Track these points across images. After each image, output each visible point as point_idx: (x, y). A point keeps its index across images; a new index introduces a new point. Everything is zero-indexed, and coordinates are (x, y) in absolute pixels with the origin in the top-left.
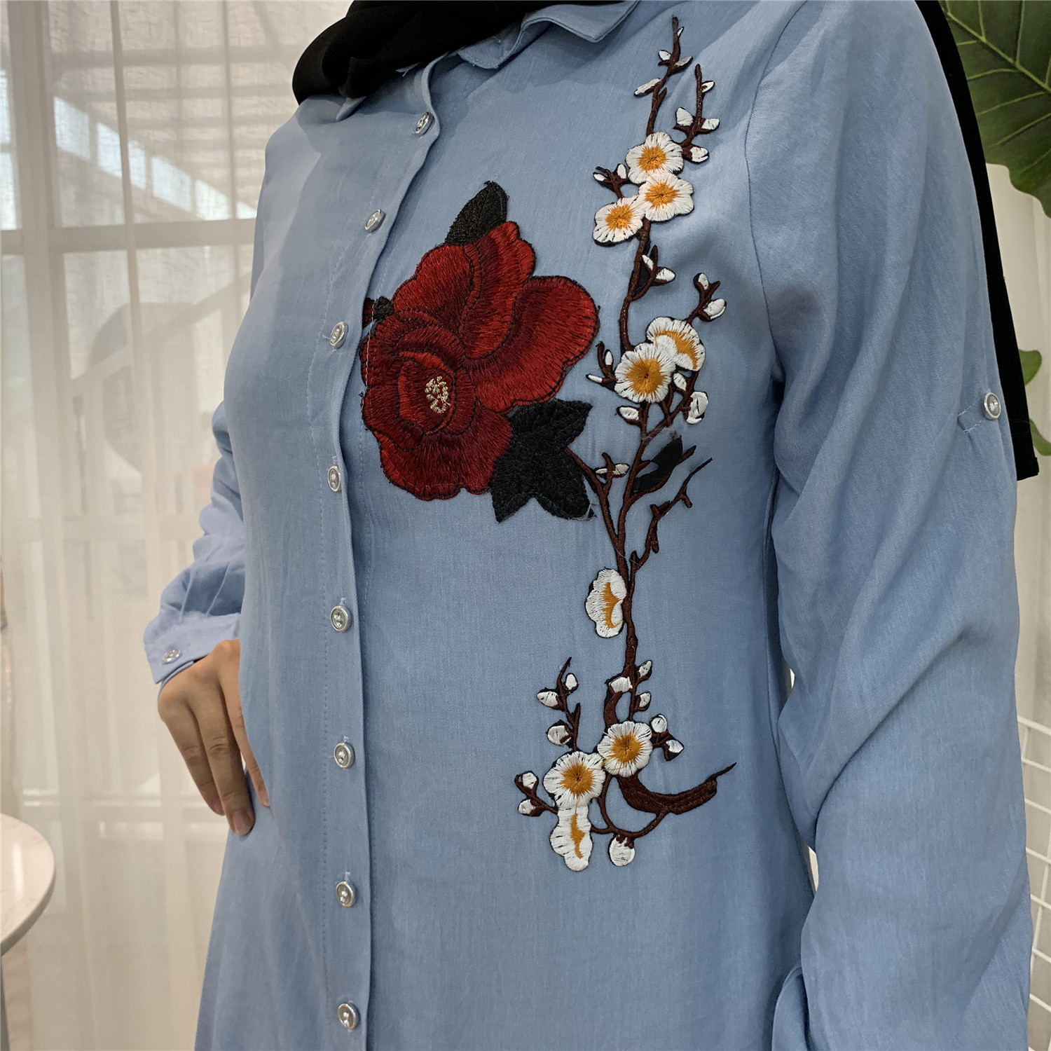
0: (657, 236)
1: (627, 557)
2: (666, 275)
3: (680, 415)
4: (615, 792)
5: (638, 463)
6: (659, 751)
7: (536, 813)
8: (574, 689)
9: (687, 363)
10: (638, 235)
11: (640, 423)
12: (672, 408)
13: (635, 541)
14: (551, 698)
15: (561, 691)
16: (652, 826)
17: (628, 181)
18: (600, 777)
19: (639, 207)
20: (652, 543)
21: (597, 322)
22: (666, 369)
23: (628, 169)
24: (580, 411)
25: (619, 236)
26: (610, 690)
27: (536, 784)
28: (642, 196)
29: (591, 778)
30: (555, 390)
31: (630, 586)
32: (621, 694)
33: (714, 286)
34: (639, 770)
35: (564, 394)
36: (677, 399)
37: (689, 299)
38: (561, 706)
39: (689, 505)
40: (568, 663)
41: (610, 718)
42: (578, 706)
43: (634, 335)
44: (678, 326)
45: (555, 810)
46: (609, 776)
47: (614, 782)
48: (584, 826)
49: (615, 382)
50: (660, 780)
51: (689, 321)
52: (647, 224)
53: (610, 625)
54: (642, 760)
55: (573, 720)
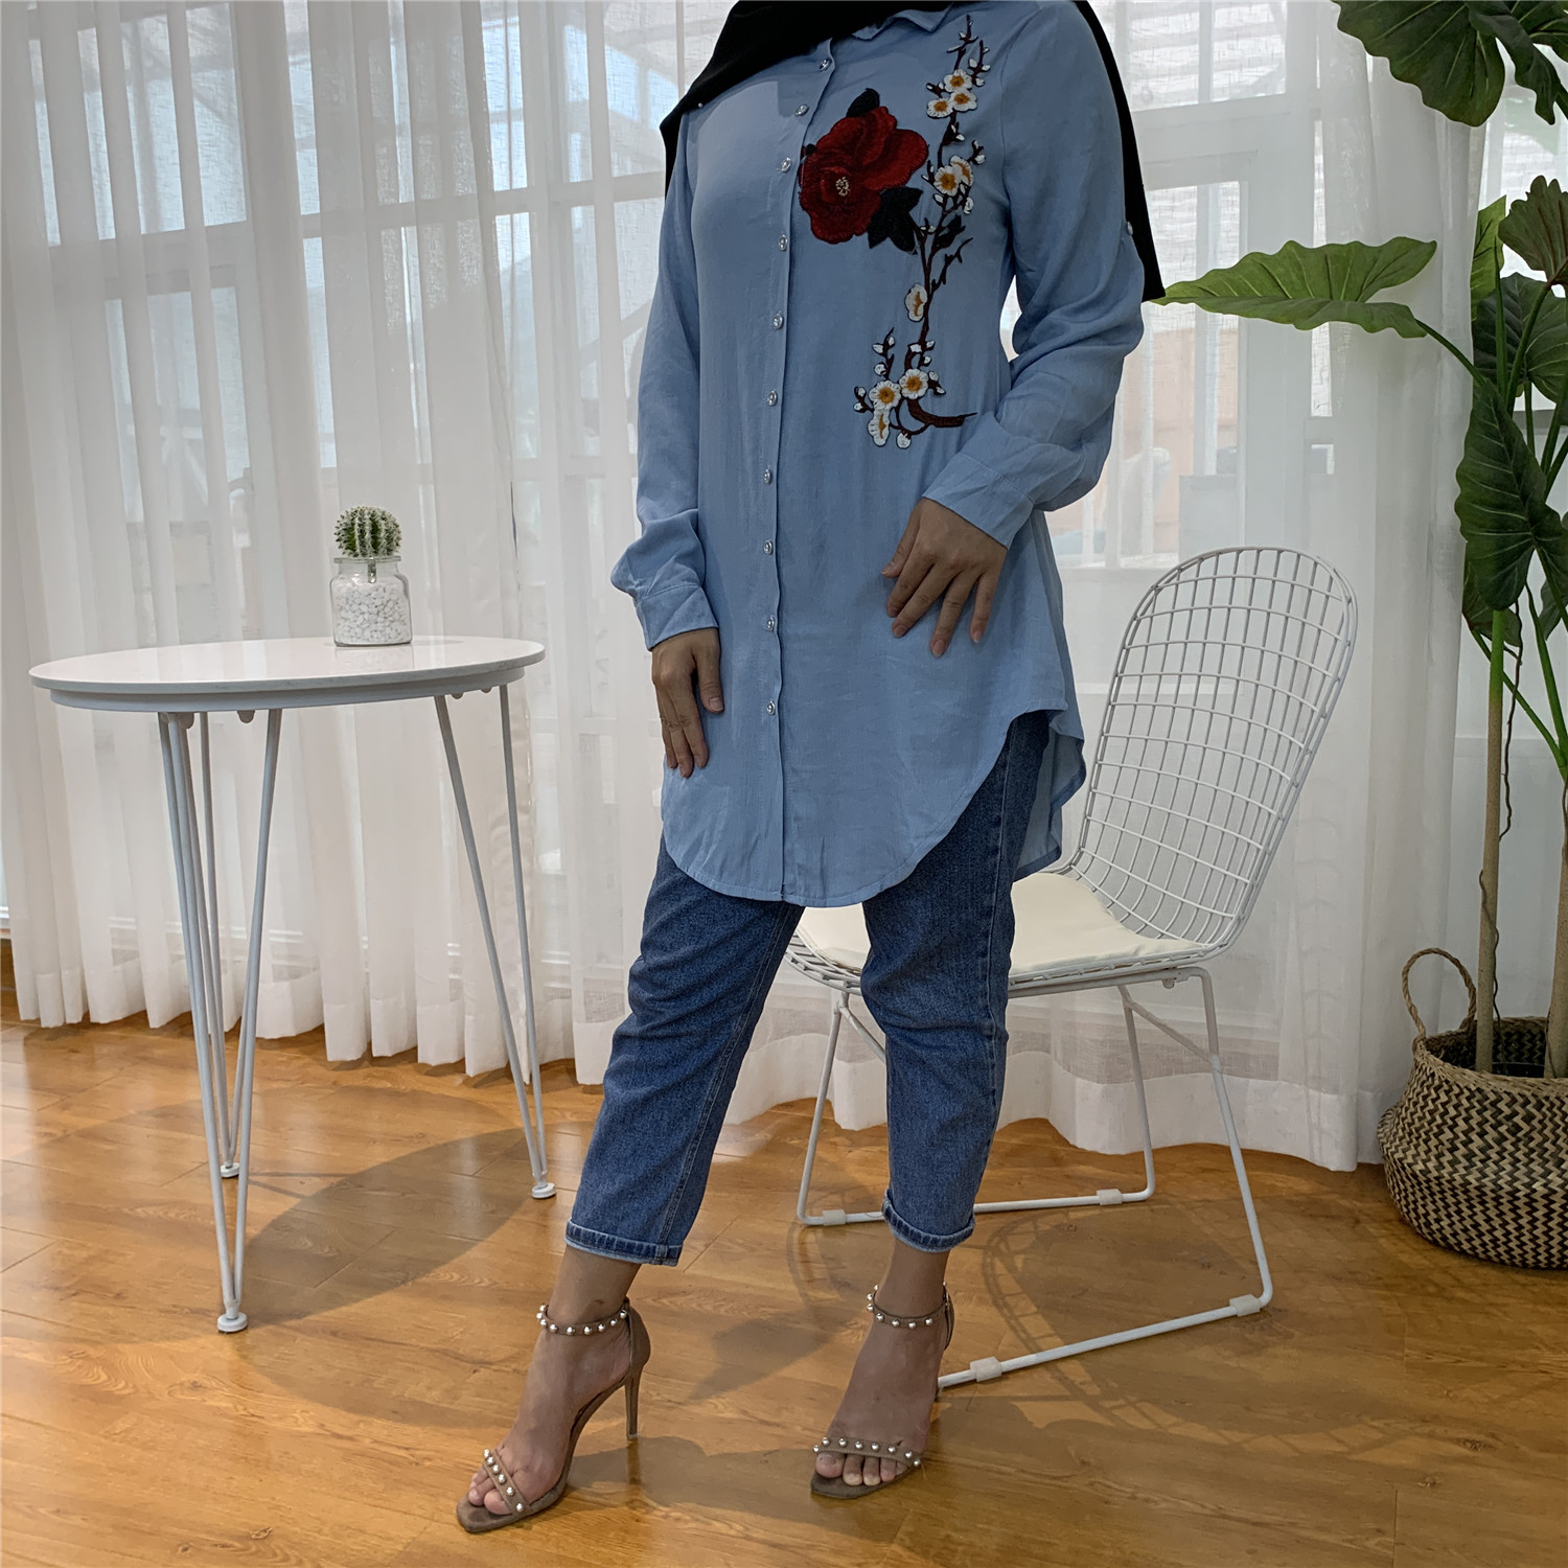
0: (959, 118)
1: (931, 281)
2: (961, 137)
3: (960, 207)
4: (905, 406)
5: (940, 228)
6: (931, 390)
7: (862, 411)
8: (893, 345)
9: (966, 181)
10: (951, 115)
11: (943, 205)
12: (958, 202)
13: (935, 275)
14: (880, 349)
15: (886, 346)
16: (922, 430)
17: (944, 90)
18: (898, 397)
19: (951, 104)
20: (943, 278)
21: (927, 151)
22: (957, 181)
23: (944, 85)
24: (918, 193)
25: (941, 114)
26: (910, 349)
27: (865, 395)
28: (952, 98)
29: (894, 396)
30: (906, 182)
31: (930, 297)
32: (915, 353)
33: (981, 148)
34: (919, 398)
35: (910, 185)
36: (960, 198)
37: (968, 150)
38: (884, 354)
39: (961, 261)
40: (891, 331)
41: (908, 366)
42: (893, 356)
43: (944, 162)
44: (964, 163)
45: (872, 410)
46: (903, 398)
47: (905, 402)
48: (886, 422)
49: (934, 181)
50: (927, 406)
51: (968, 161)
52: (955, 111)
53: (916, 315)
54: (921, 392)
55: (889, 363)
